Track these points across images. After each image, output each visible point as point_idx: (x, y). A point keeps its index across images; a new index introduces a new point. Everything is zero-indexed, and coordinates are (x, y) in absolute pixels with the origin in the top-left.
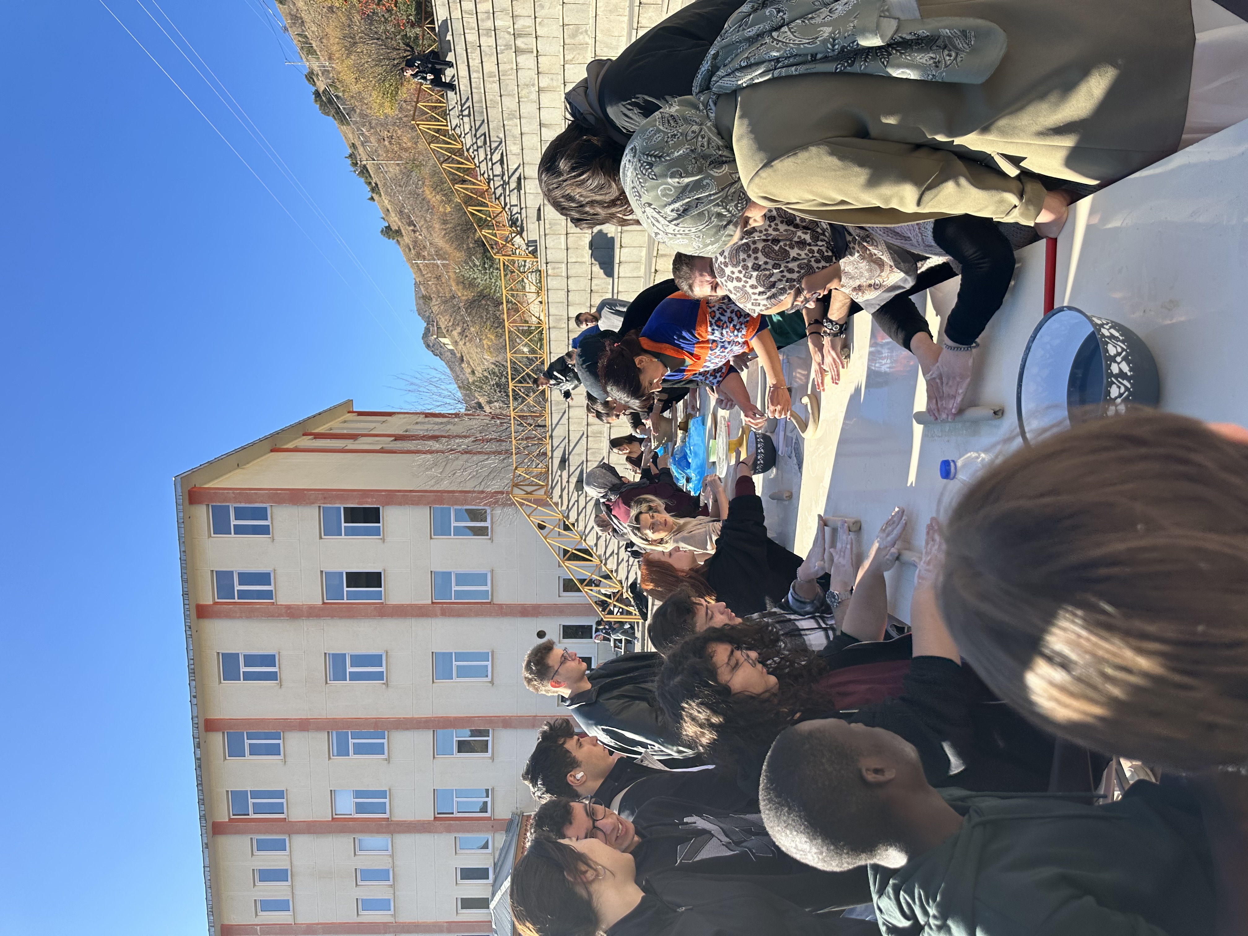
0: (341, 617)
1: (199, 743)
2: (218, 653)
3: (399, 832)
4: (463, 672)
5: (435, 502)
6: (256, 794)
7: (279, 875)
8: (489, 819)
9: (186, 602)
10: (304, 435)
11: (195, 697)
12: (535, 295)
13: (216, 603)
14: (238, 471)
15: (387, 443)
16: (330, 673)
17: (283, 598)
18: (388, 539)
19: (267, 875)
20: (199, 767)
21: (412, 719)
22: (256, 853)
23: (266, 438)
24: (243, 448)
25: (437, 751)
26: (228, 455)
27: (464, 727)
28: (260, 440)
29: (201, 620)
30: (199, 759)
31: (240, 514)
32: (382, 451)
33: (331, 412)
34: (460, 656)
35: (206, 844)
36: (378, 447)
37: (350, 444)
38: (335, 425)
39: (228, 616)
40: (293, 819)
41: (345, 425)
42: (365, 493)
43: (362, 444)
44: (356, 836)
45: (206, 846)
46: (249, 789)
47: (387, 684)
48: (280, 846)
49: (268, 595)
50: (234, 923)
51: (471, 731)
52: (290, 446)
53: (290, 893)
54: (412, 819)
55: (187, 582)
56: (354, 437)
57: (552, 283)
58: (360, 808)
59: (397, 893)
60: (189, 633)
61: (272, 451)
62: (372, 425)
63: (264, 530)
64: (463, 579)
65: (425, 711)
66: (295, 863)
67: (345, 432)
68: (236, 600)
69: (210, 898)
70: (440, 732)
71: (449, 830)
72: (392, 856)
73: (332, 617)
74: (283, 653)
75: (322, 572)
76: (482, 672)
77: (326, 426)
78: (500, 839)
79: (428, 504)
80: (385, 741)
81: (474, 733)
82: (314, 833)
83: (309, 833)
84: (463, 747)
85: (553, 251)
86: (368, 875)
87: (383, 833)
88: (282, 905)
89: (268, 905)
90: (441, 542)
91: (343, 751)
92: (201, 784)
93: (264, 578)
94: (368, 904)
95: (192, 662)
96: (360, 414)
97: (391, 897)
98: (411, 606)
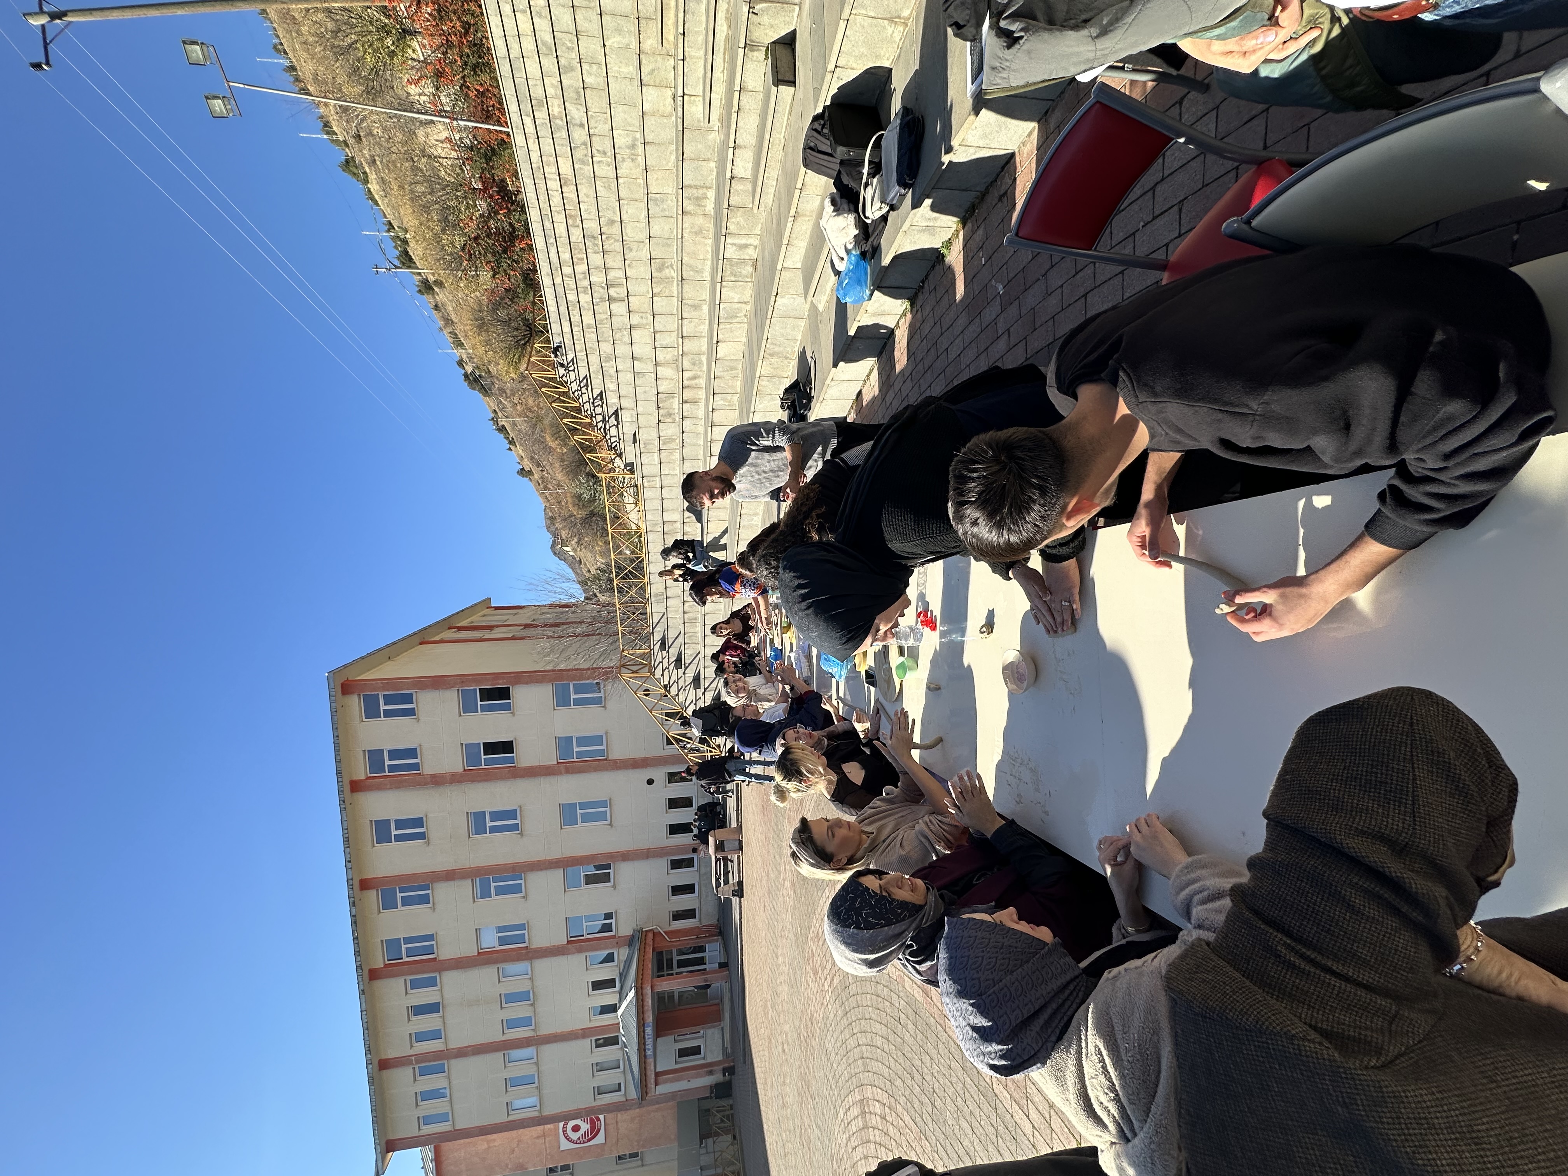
0: (480, 781)
1: (354, 902)
2: (371, 821)
3: (537, 958)
4: (586, 818)
5: (556, 679)
6: (408, 940)
7: (433, 1008)
8: (614, 937)
9: (340, 780)
10: (449, 628)
11: (349, 862)
12: (633, 505)
13: (368, 778)
14: (389, 663)
15: (517, 631)
16: (472, 829)
17: (428, 769)
18: (517, 713)
19: (419, 1010)
20: (354, 923)
21: (544, 861)
22: (410, 991)
23: (415, 634)
24: (394, 643)
25: (568, 885)
26: (380, 650)
27: (589, 864)
28: (410, 636)
29: (355, 794)
30: (355, 916)
31: (388, 700)
32: (514, 638)
33: (472, 609)
34: (583, 806)
35: (363, 991)
36: (510, 635)
37: (487, 634)
38: (476, 619)
39: (379, 788)
40: (442, 957)
41: (484, 618)
42: (496, 676)
43: (497, 633)
44: (499, 965)
45: (362, 992)
46: (401, 936)
47: (521, 834)
48: (432, 983)
49: (416, 766)
50: (390, 1057)
51: (595, 866)
52: (437, 638)
53: (441, 1024)
54: (548, 945)
55: (340, 762)
56: (490, 628)
57: (648, 494)
58: (502, 941)
59: (537, 1011)
60: (343, 806)
61: (421, 644)
62: (505, 617)
63: (411, 712)
64: (582, 741)
65: (555, 854)
66: (446, 996)
67: (484, 624)
68: (387, 774)
69: (367, 1038)
70: (569, 869)
71: (580, 951)
72: (531, 979)
73: (473, 781)
74: (430, 815)
75: (462, 744)
76: (602, 817)
77: (469, 620)
78: (622, 954)
79: (550, 681)
80: (522, 882)
81: (598, 867)
82: (462, 968)
83: (457, 969)
84: (590, 880)
85: (648, 467)
86: (511, 998)
87: (523, 960)
88: (435, 1035)
89: (421, 1037)
90: (563, 711)
91: (486, 894)
92: (357, 938)
93: (412, 753)
94: (512, 1024)
95: (346, 831)
96: (497, 608)
97: (531, 1014)
98: (540, 767)
